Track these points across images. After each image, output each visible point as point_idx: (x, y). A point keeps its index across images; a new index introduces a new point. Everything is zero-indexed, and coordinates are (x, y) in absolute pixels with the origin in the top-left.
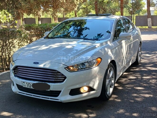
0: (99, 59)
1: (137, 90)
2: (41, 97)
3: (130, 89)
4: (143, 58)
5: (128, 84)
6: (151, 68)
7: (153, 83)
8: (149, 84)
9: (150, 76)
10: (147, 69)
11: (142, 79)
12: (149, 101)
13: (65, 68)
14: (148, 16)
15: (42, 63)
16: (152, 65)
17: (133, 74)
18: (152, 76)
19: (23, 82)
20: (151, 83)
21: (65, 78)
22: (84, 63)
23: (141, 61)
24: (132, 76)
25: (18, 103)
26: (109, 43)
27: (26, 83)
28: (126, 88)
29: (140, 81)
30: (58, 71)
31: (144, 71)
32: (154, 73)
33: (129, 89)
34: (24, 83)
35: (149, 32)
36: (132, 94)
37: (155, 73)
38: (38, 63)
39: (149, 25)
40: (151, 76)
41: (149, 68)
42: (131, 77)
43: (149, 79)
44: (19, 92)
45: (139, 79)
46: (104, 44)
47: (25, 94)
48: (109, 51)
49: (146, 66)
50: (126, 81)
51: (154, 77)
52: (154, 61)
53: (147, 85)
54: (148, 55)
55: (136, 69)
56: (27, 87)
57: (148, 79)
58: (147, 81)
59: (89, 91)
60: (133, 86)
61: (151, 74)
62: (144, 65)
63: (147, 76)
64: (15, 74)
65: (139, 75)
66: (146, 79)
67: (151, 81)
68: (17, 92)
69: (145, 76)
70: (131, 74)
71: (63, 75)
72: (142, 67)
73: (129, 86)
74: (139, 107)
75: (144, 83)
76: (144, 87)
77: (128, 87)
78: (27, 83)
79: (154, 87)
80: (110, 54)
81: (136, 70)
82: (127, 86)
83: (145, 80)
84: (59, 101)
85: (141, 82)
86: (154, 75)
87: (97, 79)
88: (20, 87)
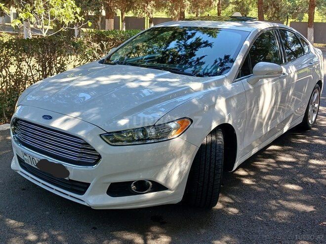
2: (55, 190)
12: (295, 225)
13: (100, 135)
19: (24, 154)
22: (147, 127)
30: (85, 141)
44: (21, 172)
50: (269, 165)
55: (302, 138)
56: (30, 164)
59: (152, 190)
67: (322, 172)
68: (17, 170)
71: (93, 150)
74: (265, 236)
78: (30, 156)
80: (220, 110)
81: (302, 141)
84: (86, 204)
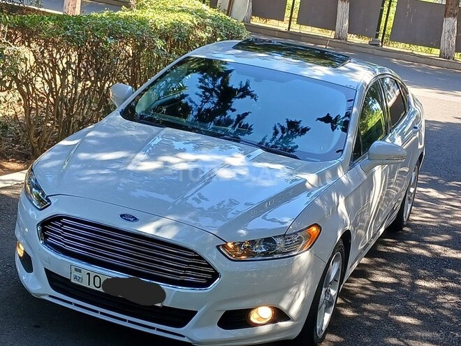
0: (314, 229)
1: (398, 325)
2: (127, 321)
3: (377, 318)
4: (417, 205)
5: (371, 300)
6: (444, 248)
7: (446, 305)
8: (433, 308)
9: (439, 281)
10: (430, 250)
11: (414, 287)
13: (218, 247)
14: (449, 10)
15: (147, 221)
16: (446, 237)
17: (384, 264)
18: (445, 281)
19: (76, 270)
20: (440, 305)
21: (216, 275)
22: (275, 237)
23: (412, 217)
24: (383, 271)
25: (36, 326)
26: (340, 173)
27: (84, 273)
28: (366, 314)
29: (407, 294)
30: (196, 253)
31: (420, 256)
32: (451, 271)
33: (373, 319)
34: (80, 271)
35: (440, 76)
36: (384, 337)
37: (454, 272)
38: (136, 219)
39: (444, 44)
40: (442, 281)
41: (437, 248)
42: (380, 277)
43: (435, 291)
44: (50, 296)
45: (404, 286)
46: (329, 175)
47: (73, 304)
48: (342, 200)
49: (428, 239)
50: (363, 288)
51: (451, 284)
52: (452, 222)
53: (430, 311)
54: (433, 193)
55: (394, 245)
56: (85, 284)
57: (431, 289)
58: (428, 298)
59: (274, 321)
60: (384, 309)
61: (441, 273)
62: (421, 233)
63: (427, 279)
64: (46, 237)
65: (403, 273)
66: (425, 288)
67: (440, 299)
68: (44, 295)
69: (424, 278)
70: (380, 265)
71: (209, 266)
72: (412, 242)
73: (372, 308)
75: (419, 304)
76: (419, 316)
77: (370, 311)
78: (88, 274)
79: (450, 320)
80: (342, 212)
81: (395, 249)
82: (369, 307)
83: (424, 295)
84: (185, 340)
85: (410, 300)
86: (452, 278)
87: (303, 287)
88: (56, 281)
